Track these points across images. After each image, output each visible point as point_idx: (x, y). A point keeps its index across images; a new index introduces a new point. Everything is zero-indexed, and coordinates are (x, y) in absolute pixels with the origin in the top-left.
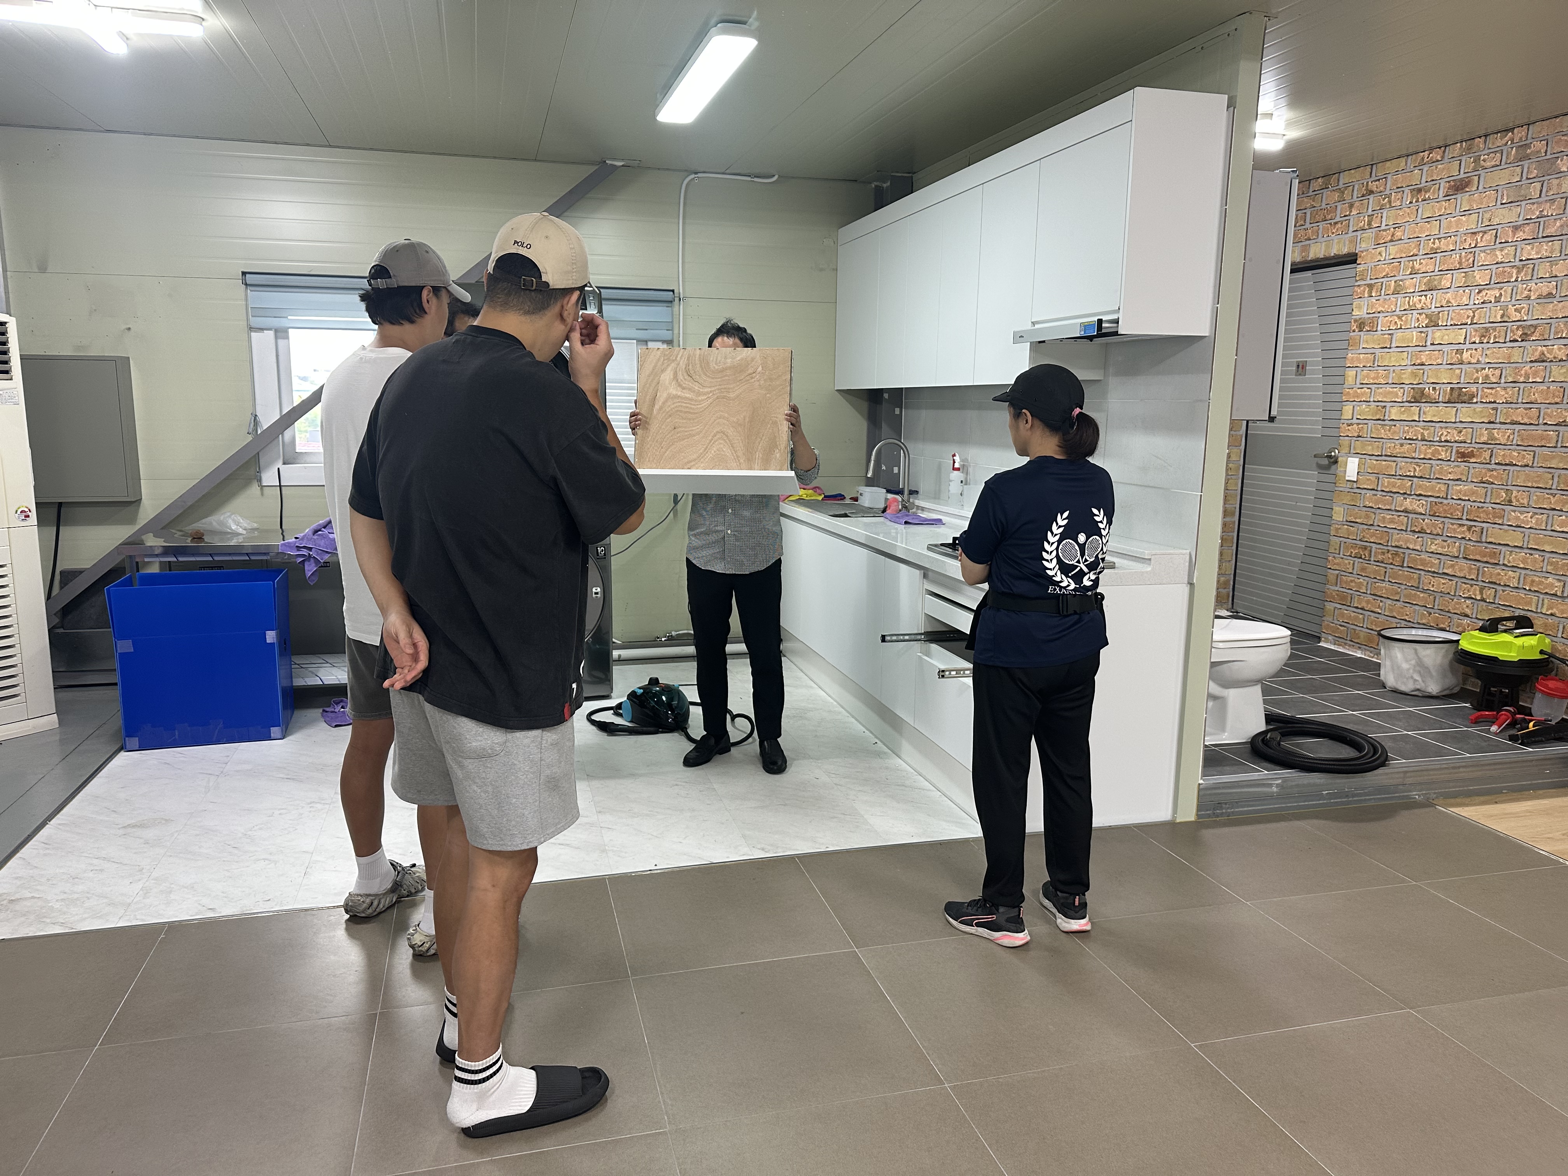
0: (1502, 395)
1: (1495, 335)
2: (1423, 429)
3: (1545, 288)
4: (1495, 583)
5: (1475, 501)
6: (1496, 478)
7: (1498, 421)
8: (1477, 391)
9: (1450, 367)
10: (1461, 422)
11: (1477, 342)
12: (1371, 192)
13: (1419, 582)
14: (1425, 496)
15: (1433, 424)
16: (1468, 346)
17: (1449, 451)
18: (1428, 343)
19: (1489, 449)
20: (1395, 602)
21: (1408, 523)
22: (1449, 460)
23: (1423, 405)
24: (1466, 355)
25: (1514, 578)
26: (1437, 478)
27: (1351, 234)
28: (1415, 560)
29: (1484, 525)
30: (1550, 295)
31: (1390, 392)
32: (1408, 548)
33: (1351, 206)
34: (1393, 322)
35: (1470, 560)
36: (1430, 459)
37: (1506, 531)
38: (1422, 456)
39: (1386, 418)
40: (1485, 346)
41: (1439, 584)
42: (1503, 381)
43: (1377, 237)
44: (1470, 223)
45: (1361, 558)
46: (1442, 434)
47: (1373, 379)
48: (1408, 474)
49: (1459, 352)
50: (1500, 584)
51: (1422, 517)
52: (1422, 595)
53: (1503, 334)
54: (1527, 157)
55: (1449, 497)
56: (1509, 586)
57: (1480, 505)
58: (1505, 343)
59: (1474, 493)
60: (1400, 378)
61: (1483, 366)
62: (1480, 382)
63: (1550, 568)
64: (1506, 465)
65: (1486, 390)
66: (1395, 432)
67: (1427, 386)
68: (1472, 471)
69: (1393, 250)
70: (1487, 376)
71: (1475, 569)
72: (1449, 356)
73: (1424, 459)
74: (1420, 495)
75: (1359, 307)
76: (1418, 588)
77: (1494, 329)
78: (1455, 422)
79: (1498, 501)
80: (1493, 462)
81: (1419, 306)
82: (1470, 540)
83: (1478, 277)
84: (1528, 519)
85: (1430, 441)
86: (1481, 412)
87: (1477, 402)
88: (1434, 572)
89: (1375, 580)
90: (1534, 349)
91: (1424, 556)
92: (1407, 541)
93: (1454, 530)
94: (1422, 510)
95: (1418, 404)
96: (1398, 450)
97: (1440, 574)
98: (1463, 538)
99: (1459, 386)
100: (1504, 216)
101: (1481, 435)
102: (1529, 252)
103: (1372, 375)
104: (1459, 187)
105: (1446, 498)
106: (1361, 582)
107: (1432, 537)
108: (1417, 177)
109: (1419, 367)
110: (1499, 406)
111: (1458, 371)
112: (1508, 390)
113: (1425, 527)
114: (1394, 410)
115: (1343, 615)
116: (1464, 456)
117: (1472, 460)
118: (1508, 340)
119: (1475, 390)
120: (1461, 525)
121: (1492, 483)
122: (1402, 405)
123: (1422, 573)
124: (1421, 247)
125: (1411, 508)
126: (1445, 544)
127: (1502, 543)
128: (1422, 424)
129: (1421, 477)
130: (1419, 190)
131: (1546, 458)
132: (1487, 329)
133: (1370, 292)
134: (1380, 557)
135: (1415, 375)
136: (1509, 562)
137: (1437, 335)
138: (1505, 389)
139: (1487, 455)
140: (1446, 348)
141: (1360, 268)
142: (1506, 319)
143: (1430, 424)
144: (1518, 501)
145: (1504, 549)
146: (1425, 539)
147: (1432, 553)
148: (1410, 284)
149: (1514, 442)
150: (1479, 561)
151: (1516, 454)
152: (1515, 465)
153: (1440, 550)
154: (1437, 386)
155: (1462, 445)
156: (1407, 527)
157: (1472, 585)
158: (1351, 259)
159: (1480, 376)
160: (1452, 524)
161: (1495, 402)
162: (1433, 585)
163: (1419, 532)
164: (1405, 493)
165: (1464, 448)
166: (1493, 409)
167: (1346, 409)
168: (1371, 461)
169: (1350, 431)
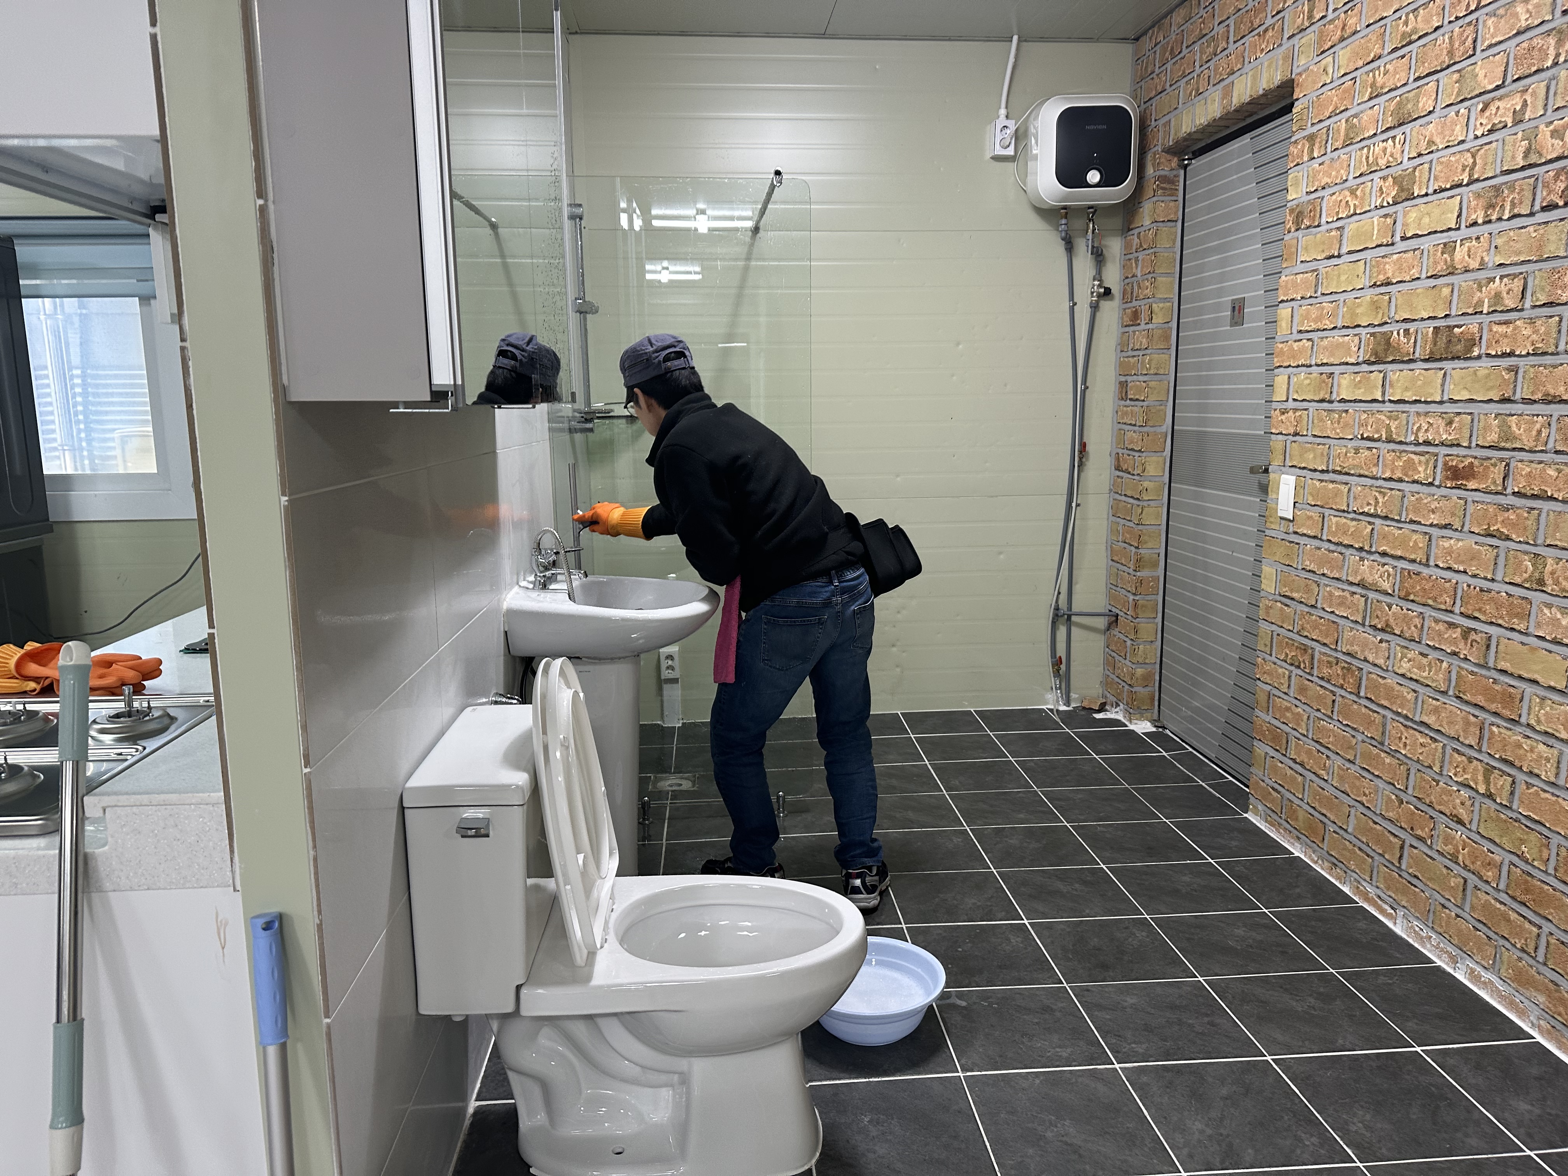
0: (1526, 336)
1: (1512, 202)
2: (1389, 418)
4: (1511, 764)
5: (1475, 576)
6: (1513, 525)
7: (1518, 396)
8: (1481, 330)
9: (1432, 282)
10: (1452, 401)
11: (1480, 221)
13: (1383, 733)
14: (1393, 557)
15: (1406, 407)
16: (1464, 232)
17: (1431, 465)
18: (1397, 238)
19: (1502, 460)
20: (1348, 765)
21: (1365, 610)
22: (1431, 484)
23: (1390, 367)
24: (1460, 253)
25: (1548, 760)
26: (1412, 522)
27: (1287, 45)
28: (1377, 687)
29: (1492, 630)
31: (1339, 345)
32: (1366, 660)
34: (1344, 203)
35: (1467, 703)
36: (1400, 480)
37: (1534, 649)
38: (1387, 475)
39: (1334, 396)
40: (1495, 227)
41: (1415, 744)
42: (1528, 304)
43: (1321, 38)
45: (1298, 667)
46: (1419, 428)
47: (1316, 321)
48: (1366, 510)
49: (1449, 248)
50: (1520, 768)
51: (1388, 599)
52: (1388, 761)
53: (1528, 195)
55: (1432, 563)
56: (1538, 776)
57: (1486, 585)
58: (1532, 214)
59: (1474, 557)
60: (1354, 315)
61: (1491, 274)
62: (1485, 311)
64: (1534, 497)
65: (1495, 328)
66: (1346, 425)
67: (1393, 328)
68: (1471, 508)
69: (1343, 54)
70: (1498, 296)
71: (1474, 724)
72: (1431, 260)
73: (1390, 479)
74: (1384, 554)
75: (1296, 184)
76: (1382, 744)
77: (1511, 186)
78: (1441, 402)
79: (1518, 580)
80: (1509, 491)
81: (1382, 162)
82: (1466, 659)
83: (1481, 74)
85: (1401, 443)
86: (1488, 376)
87: (1479, 357)
88: (1406, 717)
89: (1319, 715)
91: (1391, 681)
92: (1365, 645)
93: (1440, 634)
94: (1386, 586)
95: (1381, 367)
96: (1351, 462)
97: (1415, 722)
98: (1455, 654)
99: (1450, 322)
101: (1487, 428)
103: (1314, 312)
105: (1427, 565)
106: (1298, 714)
107: (1404, 643)
109: (1383, 289)
110: (1521, 362)
111: (1446, 291)
112: (1539, 323)
113: (1392, 622)
114: (1345, 381)
115: (1274, 768)
116: (1457, 476)
117: (1472, 485)
118: (1537, 207)
119: (1474, 329)
120: (1452, 625)
121: (1508, 538)
122: (1357, 369)
123: (1390, 715)
124: (1387, 38)
125: (1370, 580)
126: (1425, 661)
127: (1525, 675)
128: (1389, 407)
129: (1386, 518)
132: (1497, 189)
133: (1311, 151)
134: (1326, 671)
135: (1375, 306)
136: (1539, 722)
137: (1412, 218)
138: (1532, 321)
139: (1497, 473)
140: (1426, 244)
141: (1299, 112)
142: (1534, 158)
143: (1401, 407)
144: (1557, 582)
145: (1529, 689)
146: (1392, 644)
147: (1403, 675)
148: (1369, 119)
149: (1550, 445)
150: (1482, 708)
151: (1552, 472)
152: (1552, 498)
153: (1416, 674)
154: (1412, 326)
155: (1454, 451)
156: (1364, 618)
157: (1470, 759)
158: (1284, 99)
159: (1485, 297)
160: (1437, 621)
161: (1511, 354)
162: (1405, 745)
163: (1383, 630)
164: (1361, 549)
165: (1461, 457)
166: (1509, 369)
167: (1281, 380)
168: (1313, 483)
169: (1286, 423)
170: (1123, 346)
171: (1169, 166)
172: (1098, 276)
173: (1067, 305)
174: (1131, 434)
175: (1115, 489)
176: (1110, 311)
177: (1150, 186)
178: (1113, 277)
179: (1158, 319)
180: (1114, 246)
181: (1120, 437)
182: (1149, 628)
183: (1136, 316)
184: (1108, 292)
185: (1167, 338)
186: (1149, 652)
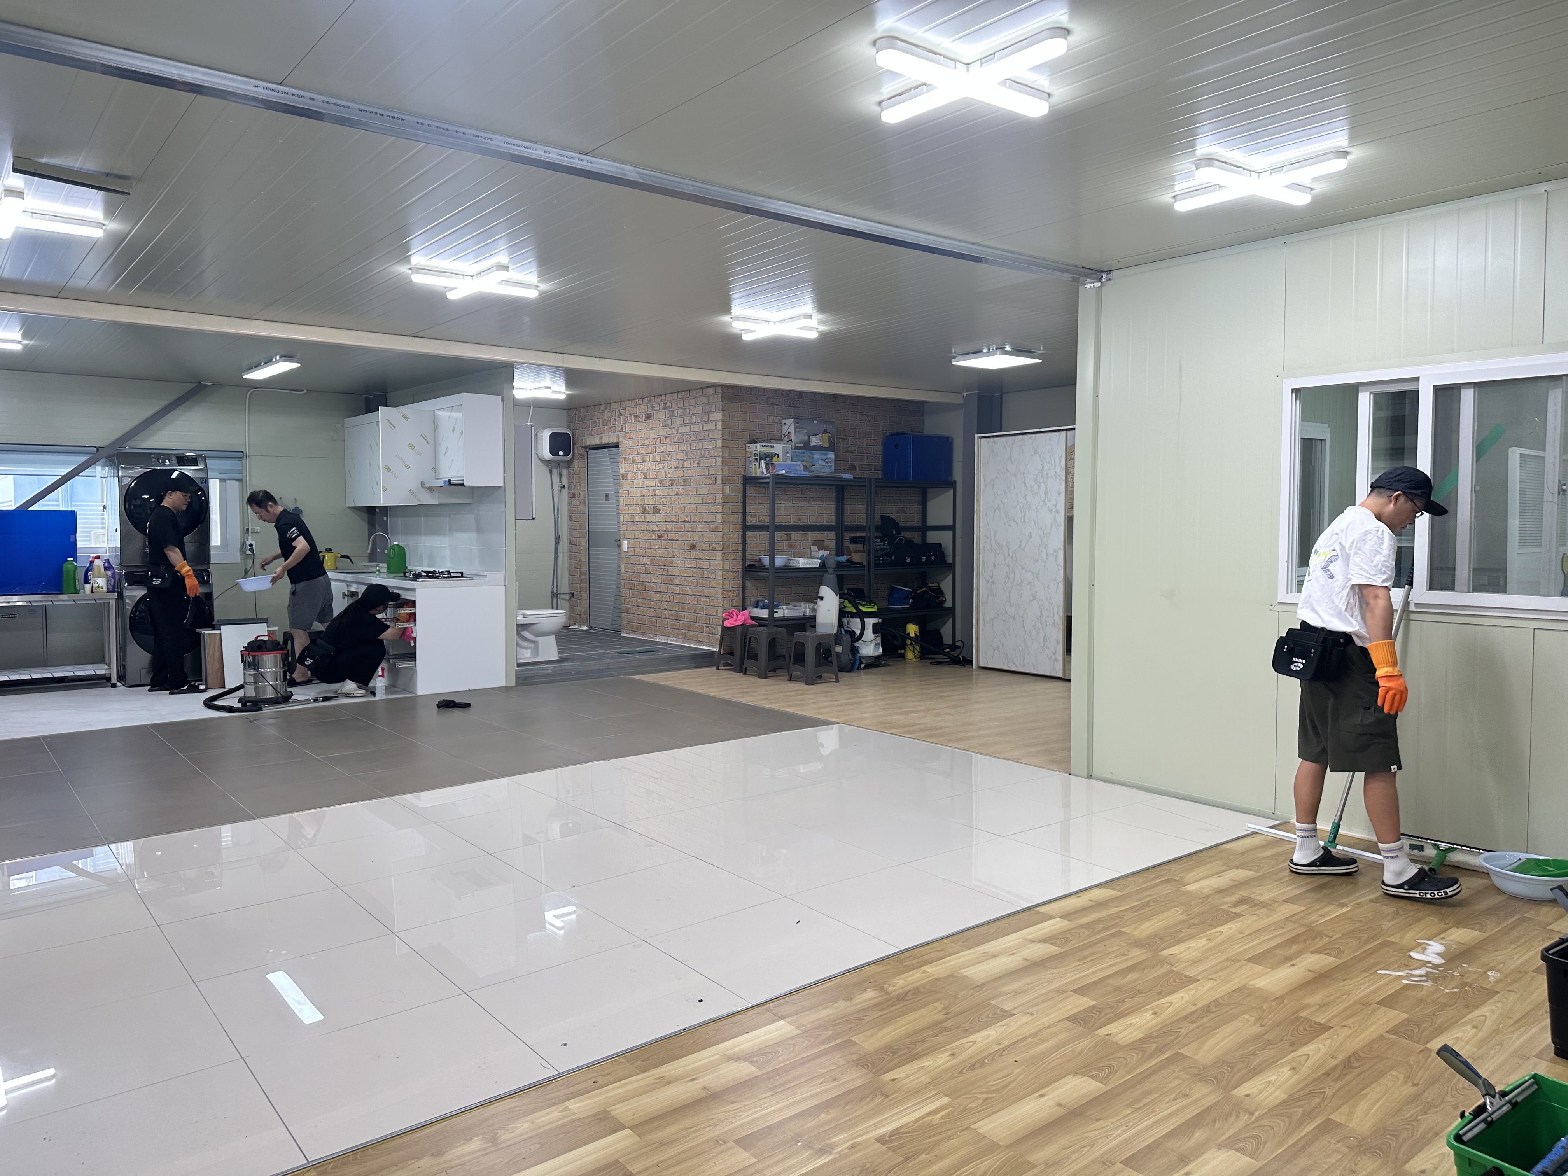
0: (668, 510)
1: (664, 484)
2: (646, 526)
3: (675, 464)
5: (664, 557)
6: (669, 546)
7: (668, 521)
8: (661, 508)
9: (652, 497)
11: (659, 486)
12: (621, 414)
14: (650, 556)
16: (657, 488)
17: (655, 535)
18: (645, 486)
19: (666, 533)
21: (646, 570)
22: (655, 539)
24: (656, 492)
26: (653, 548)
27: (616, 433)
28: (648, 587)
29: (668, 567)
30: (677, 467)
31: (635, 509)
32: (647, 582)
33: (615, 420)
34: (633, 476)
36: (650, 539)
37: (674, 569)
39: (634, 521)
40: (661, 488)
41: (657, 597)
42: (667, 503)
43: (625, 436)
44: (653, 434)
45: (631, 589)
46: (652, 528)
47: (629, 502)
48: (644, 547)
49: (654, 490)
51: (650, 566)
53: (666, 483)
54: (666, 408)
57: (666, 559)
58: (667, 487)
59: (664, 553)
60: (637, 502)
61: (662, 497)
62: (661, 504)
63: (686, 583)
64: (672, 540)
65: (663, 507)
66: (638, 527)
67: (646, 506)
68: (662, 544)
69: (630, 442)
70: (663, 501)
72: (651, 492)
73: (648, 539)
74: (648, 556)
77: (663, 481)
78: (656, 522)
79: (671, 556)
80: (668, 539)
81: (641, 469)
82: (664, 575)
83: (657, 458)
84: (679, 563)
85: (649, 531)
86: (663, 517)
87: (661, 513)
90: (675, 489)
91: (652, 584)
92: (646, 578)
93: (660, 571)
94: (649, 563)
95: (644, 514)
96: (639, 536)
99: (655, 505)
100: (663, 432)
101: (664, 527)
102: (671, 448)
103: (629, 500)
104: (648, 417)
105: (656, 557)
106: (632, 601)
107: (654, 575)
108: (636, 410)
109: (643, 497)
110: (668, 514)
111: (654, 499)
112: (669, 507)
113: (651, 571)
114: (637, 517)
115: (626, 618)
116: (660, 537)
117: (662, 539)
120: (662, 568)
121: (669, 549)
122: (639, 514)
124: (639, 442)
125: (646, 563)
128: (646, 523)
129: (648, 548)
130: (637, 416)
131: (682, 536)
132: (661, 481)
133: (625, 461)
134: (638, 588)
135: (642, 500)
137: (648, 483)
139: (666, 536)
140: (651, 489)
141: (621, 449)
142: (666, 476)
143: (648, 523)
146: (651, 576)
148: (638, 458)
151: (674, 535)
154: (649, 506)
156: (646, 572)
157: (667, 595)
158: (617, 446)
159: (661, 501)
160: (659, 568)
161: (666, 513)
163: (649, 573)
164: (643, 556)
165: (660, 533)
166: (666, 516)
167: (622, 517)
168: (631, 542)
169: (624, 528)
170: (569, 504)
171: (582, 451)
172: (560, 481)
173: (551, 490)
174: (575, 532)
175: (570, 551)
176: (565, 492)
177: (577, 457)
178: (565, 481)
179: (582, 497)
180: (565, 472)
181: (570, 534)
182: (585, 595)
183: (574, 495)
184: (564, 486)
185: (585, 503)
186: (585, 603)
